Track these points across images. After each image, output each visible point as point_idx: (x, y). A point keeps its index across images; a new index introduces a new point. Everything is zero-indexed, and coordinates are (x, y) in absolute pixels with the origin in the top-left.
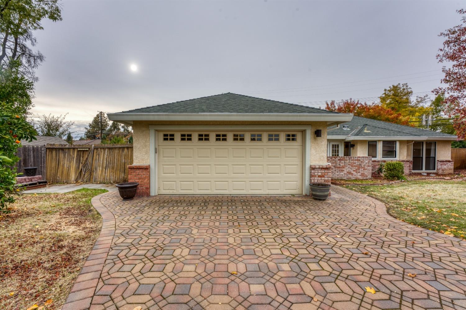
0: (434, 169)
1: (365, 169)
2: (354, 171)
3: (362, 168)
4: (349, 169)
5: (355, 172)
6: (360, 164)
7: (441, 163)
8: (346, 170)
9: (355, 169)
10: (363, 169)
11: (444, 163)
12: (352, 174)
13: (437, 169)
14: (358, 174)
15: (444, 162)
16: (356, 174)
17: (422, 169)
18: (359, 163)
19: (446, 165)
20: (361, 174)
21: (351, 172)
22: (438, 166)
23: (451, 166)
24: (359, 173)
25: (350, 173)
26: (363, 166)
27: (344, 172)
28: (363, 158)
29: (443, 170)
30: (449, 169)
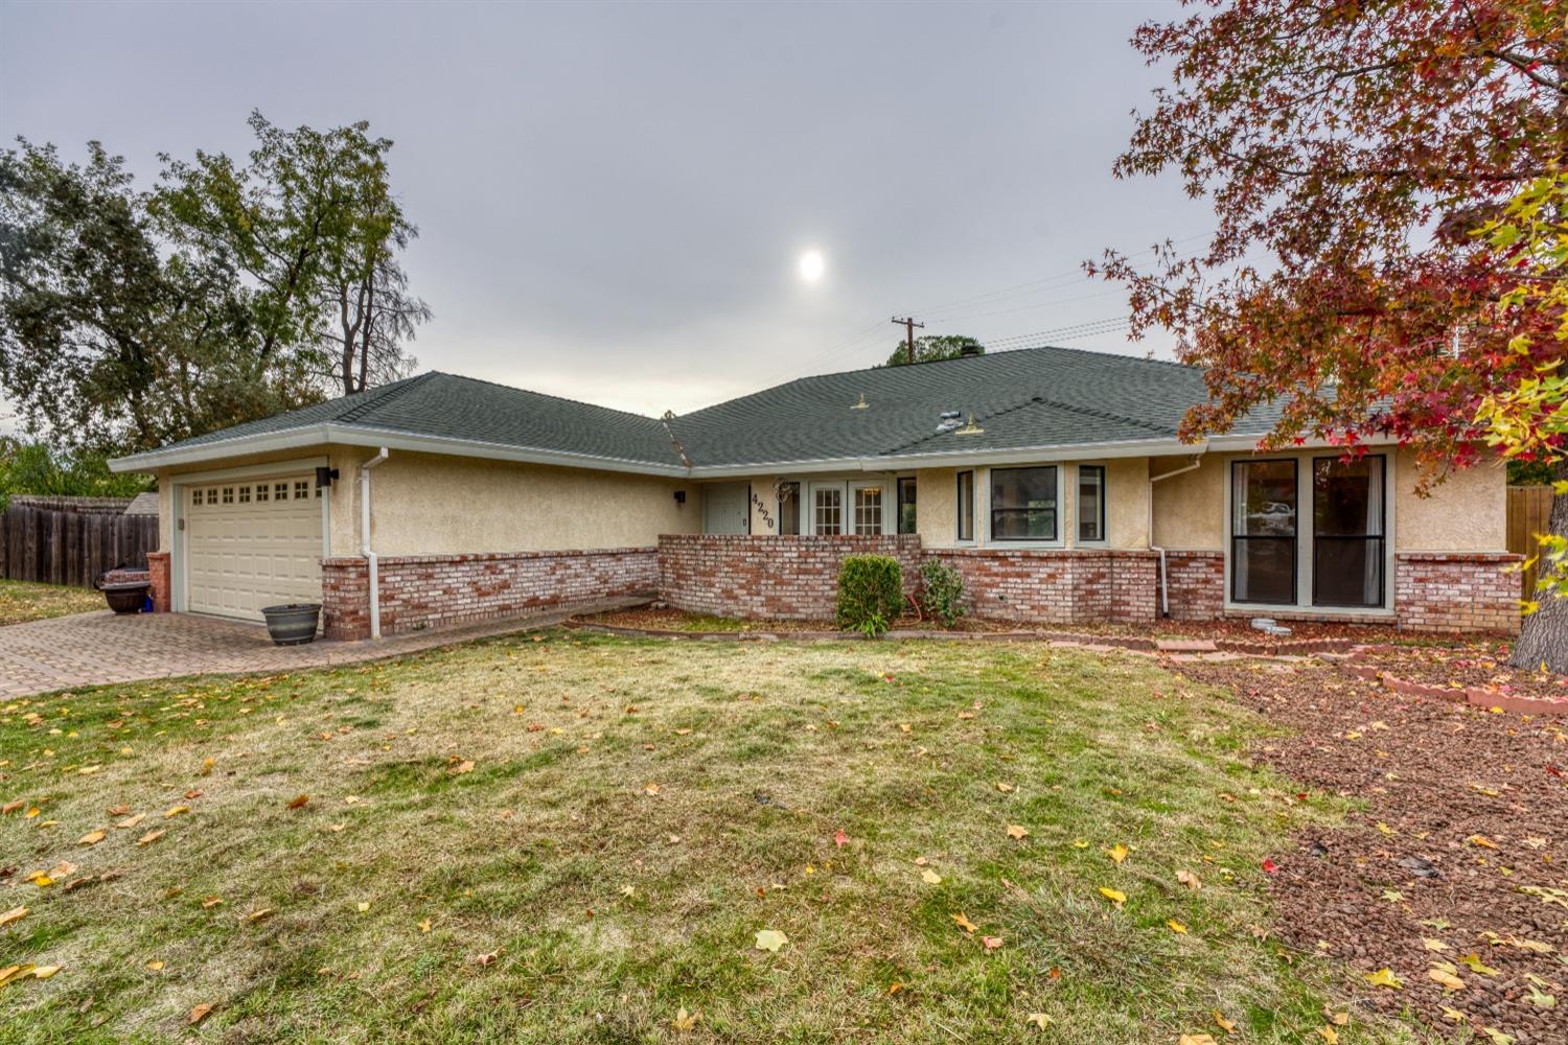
0: (1381, 603)
1: (780, 582)
2: (742, 587)
3: (767, 578)
4: (727, 580)
5: (745, 592)
6: (762, 565)
7: (1420, 571)
8: (721, 581)
9: (744, 581)
10: (772, 582)
11: (1444, 569)
12: (736, 598)
13: (1397, 603)
14: (755, 598)
15: (1435, 562)
16: (748, 598)
17: (1294, 601)
18: (756, 560)
19: (1458, 581)
20: (766, 597)
21: (732, 590)
22: (1401, 584)
23: (1499, 588)
24: (758, 594)
25: (729, 594)
26: (772, 571)
27: (715, 590)
28: (771, 543)
29: (1433, 610)
30: (1486, 607)
